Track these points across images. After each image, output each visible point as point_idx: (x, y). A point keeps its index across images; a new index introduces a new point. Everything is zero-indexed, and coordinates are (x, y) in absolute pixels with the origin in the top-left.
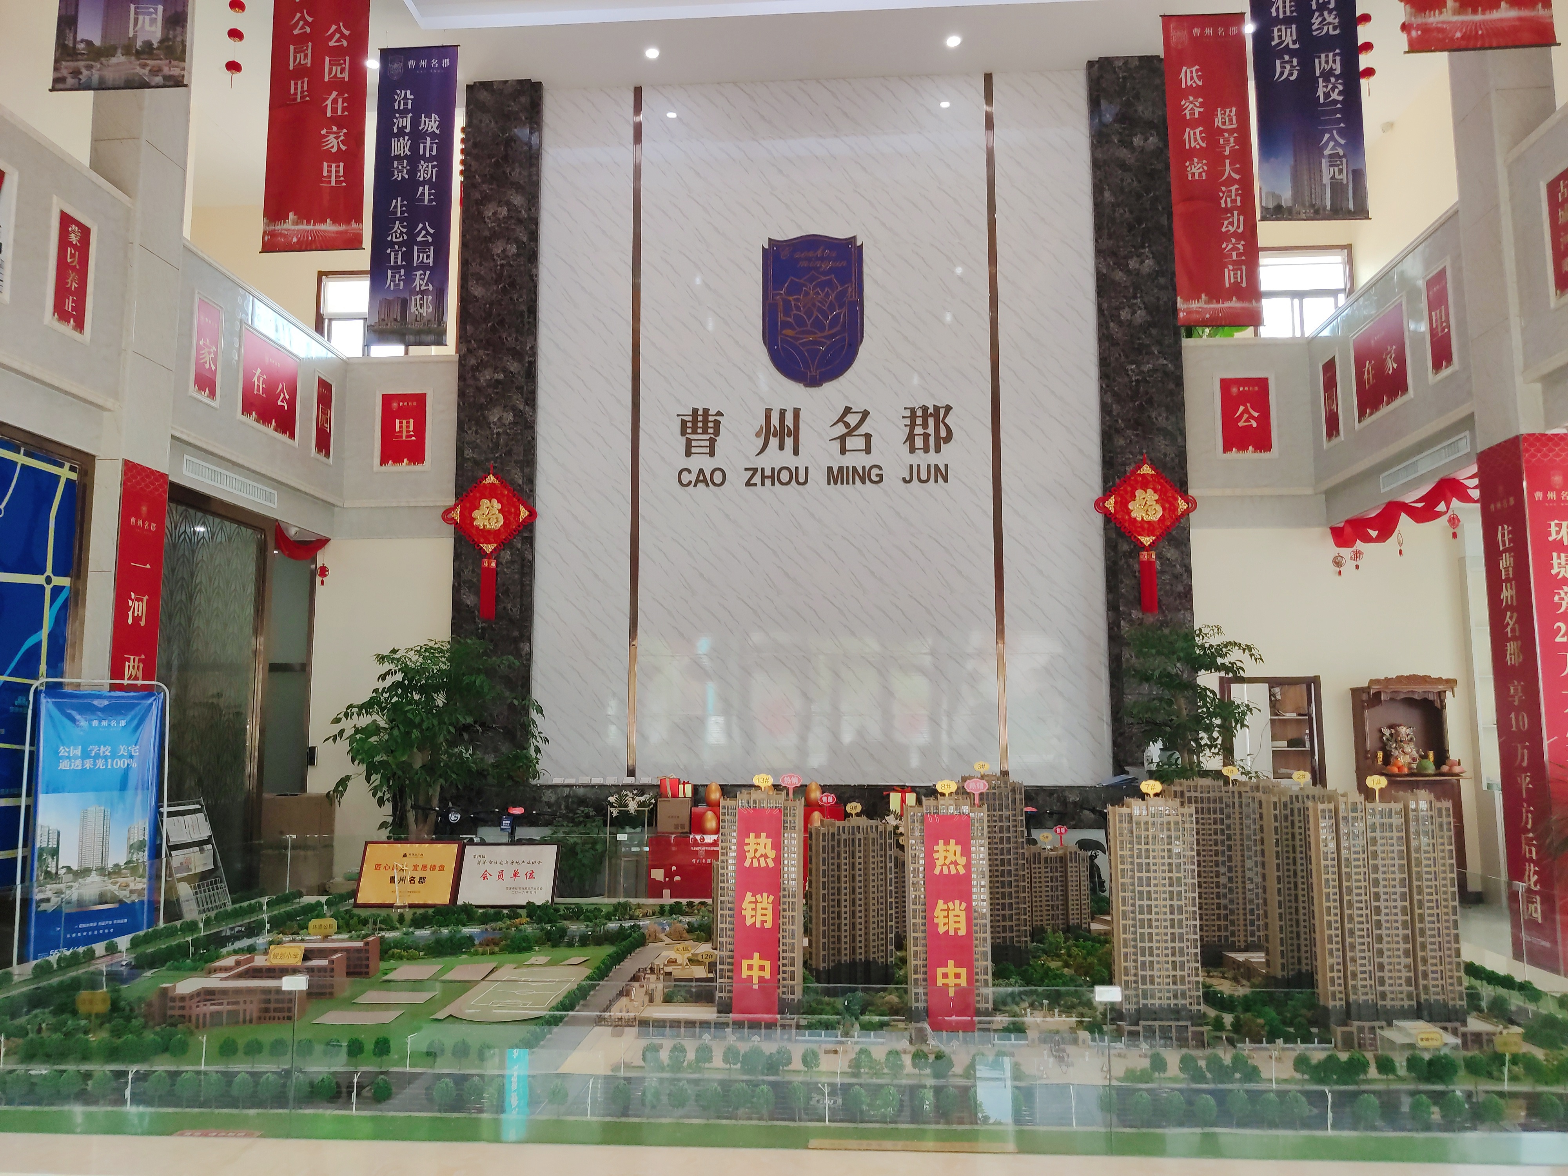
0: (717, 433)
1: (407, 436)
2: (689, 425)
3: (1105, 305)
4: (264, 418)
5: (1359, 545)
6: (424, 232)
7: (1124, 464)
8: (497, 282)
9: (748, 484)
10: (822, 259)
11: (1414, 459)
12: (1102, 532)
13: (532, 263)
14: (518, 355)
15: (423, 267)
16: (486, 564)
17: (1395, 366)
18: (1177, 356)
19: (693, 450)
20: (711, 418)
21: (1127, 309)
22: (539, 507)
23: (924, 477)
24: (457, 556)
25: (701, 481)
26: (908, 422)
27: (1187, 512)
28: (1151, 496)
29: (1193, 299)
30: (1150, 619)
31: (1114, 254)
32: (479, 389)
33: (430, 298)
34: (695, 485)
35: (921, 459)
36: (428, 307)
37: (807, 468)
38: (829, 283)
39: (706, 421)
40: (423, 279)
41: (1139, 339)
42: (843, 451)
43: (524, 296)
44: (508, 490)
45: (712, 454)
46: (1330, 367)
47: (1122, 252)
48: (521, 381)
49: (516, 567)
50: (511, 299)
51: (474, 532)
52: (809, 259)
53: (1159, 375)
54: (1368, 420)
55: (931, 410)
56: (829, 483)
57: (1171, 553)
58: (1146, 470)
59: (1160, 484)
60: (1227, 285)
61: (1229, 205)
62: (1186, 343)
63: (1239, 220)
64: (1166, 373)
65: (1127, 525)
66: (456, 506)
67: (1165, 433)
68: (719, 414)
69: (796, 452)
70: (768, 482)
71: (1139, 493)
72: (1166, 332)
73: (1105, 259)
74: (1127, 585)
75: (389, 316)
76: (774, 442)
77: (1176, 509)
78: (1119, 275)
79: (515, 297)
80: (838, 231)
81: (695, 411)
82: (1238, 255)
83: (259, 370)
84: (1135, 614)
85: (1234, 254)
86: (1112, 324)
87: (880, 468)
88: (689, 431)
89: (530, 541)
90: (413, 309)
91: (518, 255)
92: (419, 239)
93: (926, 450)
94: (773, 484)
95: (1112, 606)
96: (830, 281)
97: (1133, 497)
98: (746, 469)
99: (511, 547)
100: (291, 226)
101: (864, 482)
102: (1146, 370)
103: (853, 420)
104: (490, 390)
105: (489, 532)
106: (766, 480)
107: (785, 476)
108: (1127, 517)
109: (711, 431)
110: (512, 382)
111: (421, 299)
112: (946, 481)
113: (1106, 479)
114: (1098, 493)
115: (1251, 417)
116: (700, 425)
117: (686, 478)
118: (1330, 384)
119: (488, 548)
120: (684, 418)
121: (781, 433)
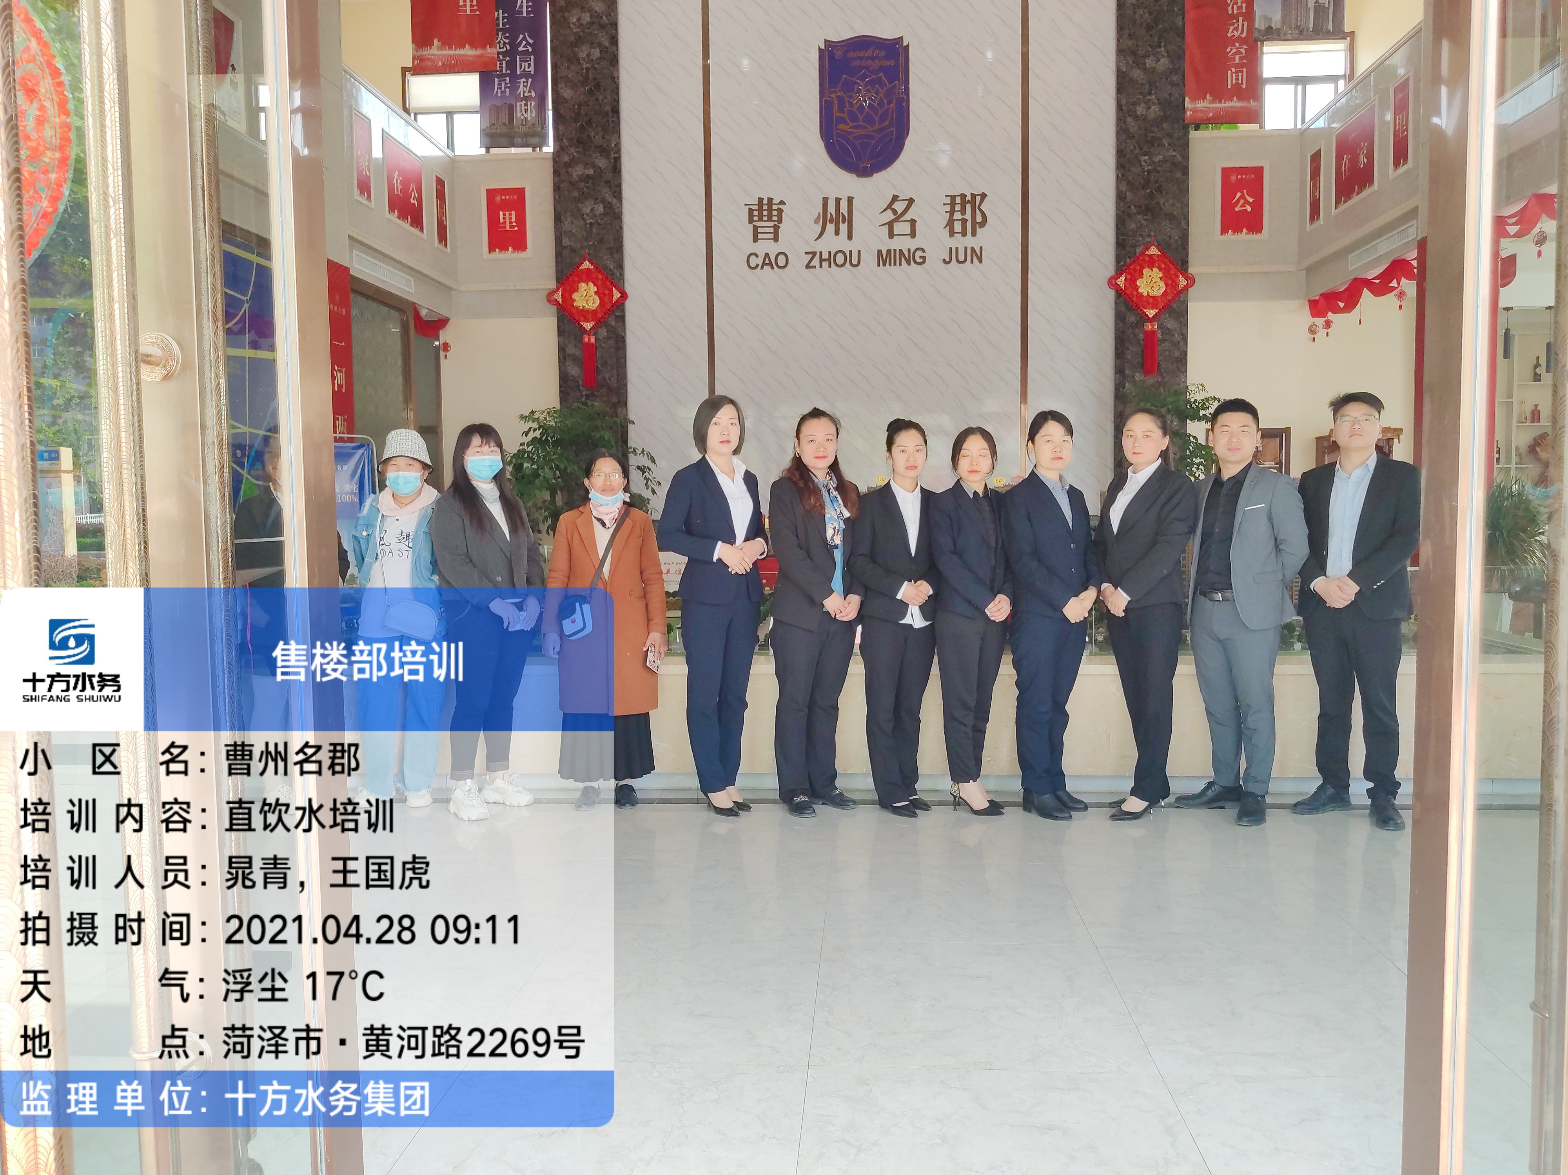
0: (780, 220)
1: (510, 227)
2: (756, 213)
3: (1124, 101)
4: (403, 216)
5: (1330, 316)
6: (524, 43)
7: (1134, 246)
8: (584, 83)
9: (808, 266)
10: (872, 58)
11: (1376, 242)
12: (1113, 306)
13: (614, 66)
14: (604, 151)
15: (526, 75)
16: (586, 340)
17: (1366, 161)
18: (1184, 146)
19: (760, 236)
20: (774, 207)
21: (1143, 105)
22: (628, 289)
23: (962, 258)
24: (561, 332)
25: (767, 264)
26: (948, 208)
27: (1186, 288)
28: (1156, 274)
29: (1199, 99)
30: (1151, 380)
31: (1134, 53)
32: (572, 184)
33: (533, 103)
34: (762, 268)
35: (959, 242)
36: (532, 112)
37: (859, 252)
38: (879, 81)
39: (770, 210)
40: (526, 86)
41: (1152, 132)
42: (891, 235)
43: (609, 98)
44: (602, 274)
45: (776, 239)
46: (1316, 158)
47: (1141, 52)
48: (608, 175)
49: (611, 342)
50: (597, 100)
51: (574, 311)
52: (861, 59)
53: (1168, 165)
54: (1343, 207)
55: (969, 198)
56: (879, 265)
57: (1171, 324)
58: (1153, 251)
59: (1165, 263)
60: (1229, 87)
61: (1235, 12)
62: (1194, 135)
63: (1243, 25)
64: (1174, 164)
65: (1134, 299)
66: (558, 289)
67: (1171, 217)
68: (782, 203)
69: (850, 237)
70: (825, 264)
71: (1146, 271)
72: (1176, 126)
73: (1125, 59)
74: (1133, 352)
75: (498, 122)
76: (830, 228)
77: (1177, 285)
78: (1137, 73)
79: (601, 98)
80: (887, 33)
81: (761, 200)
82: (1241, 59)
83: (397, 173)
84: (1138, 376)
85: (1237, 57)
86: (1129, 119)
87: (924, 251)
88: (756, 218)
89: (622, 319)
90: (519, 115)
91: (601, 58)
92: (520, 49)
93: (964, 234)
94: (830, 266)
95: (1119, 370)
96: (880, 79)
97: (1141, 275)
98: (806, 253)
99: (607, 325)
100: (436, 51)
101: (909, 264)
102: (1157, 160)
103: (899, 207)
104: (582, 185)
105: (588, 311)
106: (824, 263)
107: (840, 259)
108: (1135, 293)
109: (775, 218)
110: (601, 176)
111: (526, 105)
112: (981, 261)
113: (1118, 259)
114: (1111, 272)
115: (1247, 202)
116: (765, 213)
117: (754, 261)
118: (1315, 173)
119: (588, 326)
120: (751, 207)
121: (837, 220)
